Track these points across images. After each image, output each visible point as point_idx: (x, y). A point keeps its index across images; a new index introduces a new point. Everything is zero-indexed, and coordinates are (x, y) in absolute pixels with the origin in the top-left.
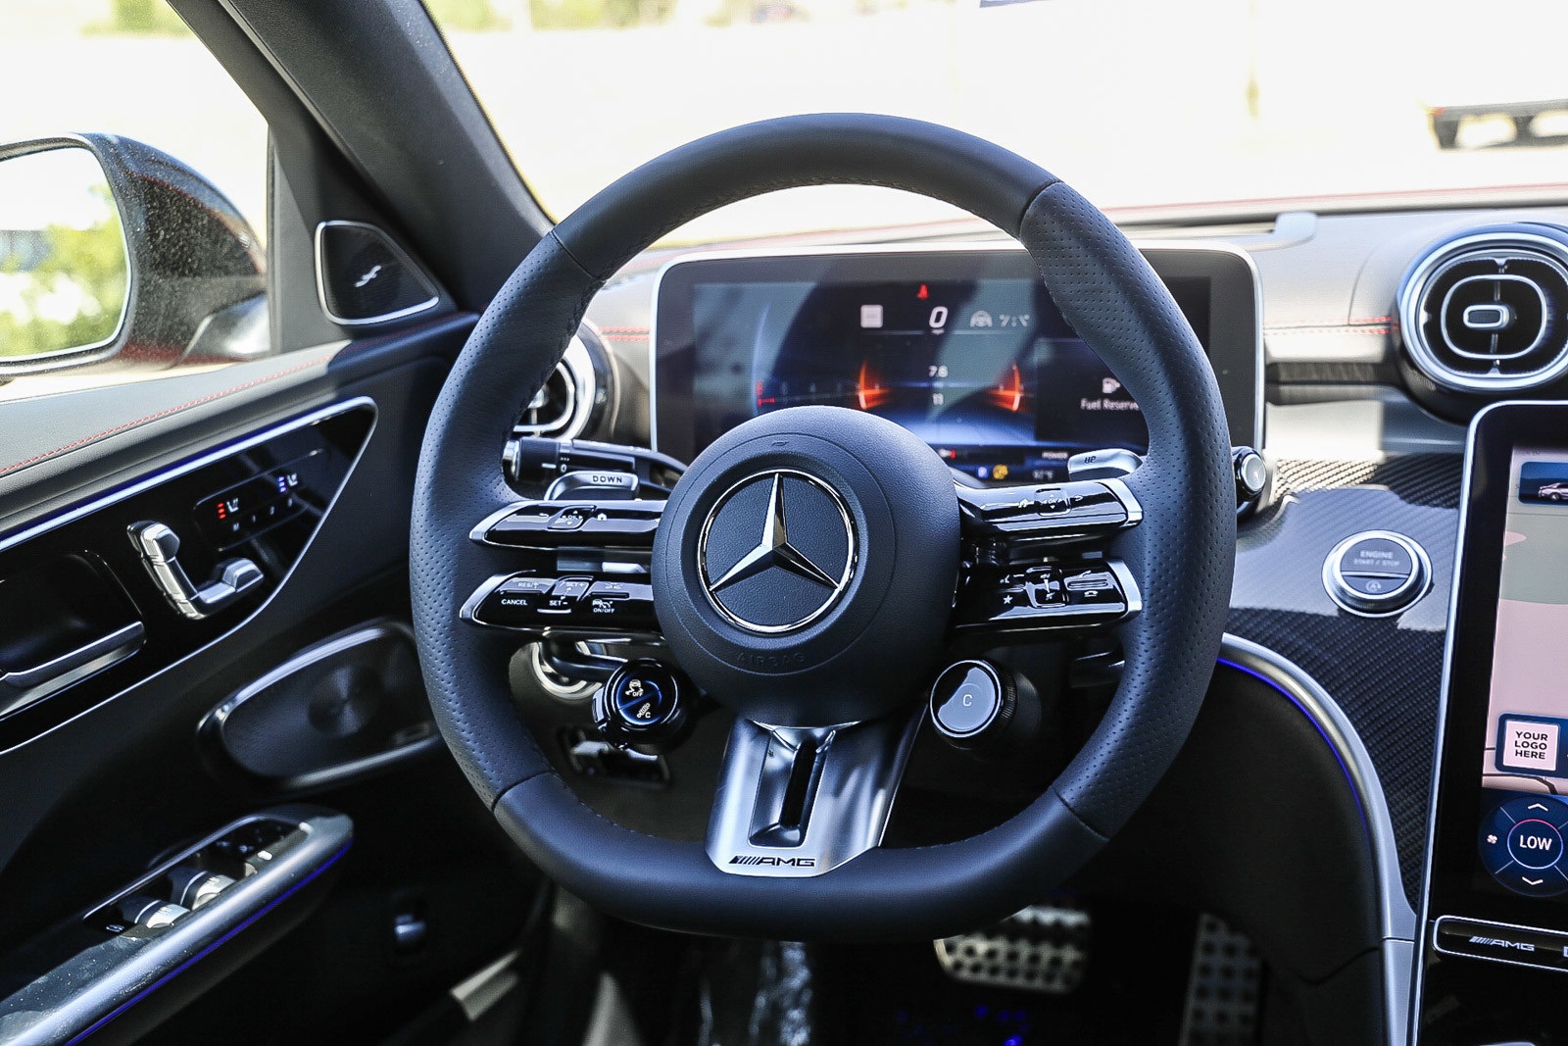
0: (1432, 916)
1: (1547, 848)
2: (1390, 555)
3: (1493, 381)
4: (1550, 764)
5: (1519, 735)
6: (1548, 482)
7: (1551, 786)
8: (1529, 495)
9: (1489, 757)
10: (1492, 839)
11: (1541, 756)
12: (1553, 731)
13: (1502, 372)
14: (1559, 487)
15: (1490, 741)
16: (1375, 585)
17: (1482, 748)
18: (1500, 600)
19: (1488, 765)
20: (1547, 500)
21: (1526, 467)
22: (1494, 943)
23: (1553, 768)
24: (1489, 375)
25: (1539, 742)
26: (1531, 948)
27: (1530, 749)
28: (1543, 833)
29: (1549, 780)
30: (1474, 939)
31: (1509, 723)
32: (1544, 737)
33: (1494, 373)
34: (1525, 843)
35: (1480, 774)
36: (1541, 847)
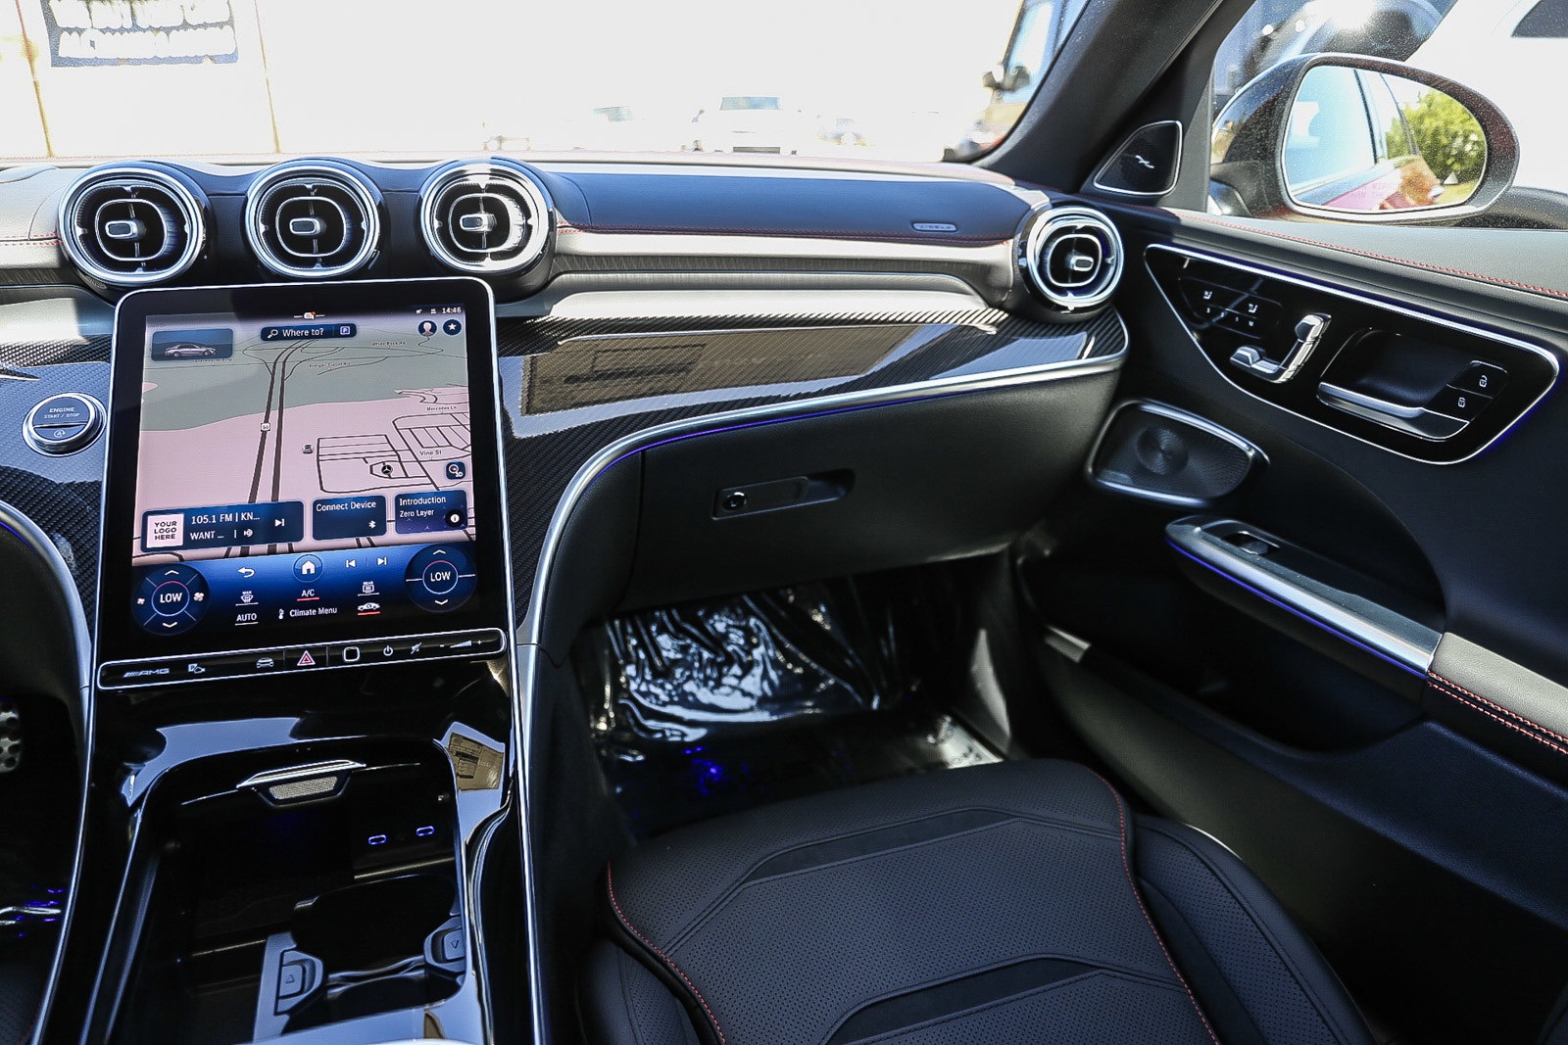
0: (97, 667)
1: (179, 599)
2: (72, 409)
3: (139, 277)
4: (179, 541)
5: (157, 525)
6: (172, 345)
7: (180, 557)
8: (159, 355)
9: (136, 544)
10: (141, 601)
11: (173, 537)
12: (180, 518)
13: (145, 270)
14: (179, 348)
15: (137, 532)
16: (60, 433)
17: (132, 539)
18: (141, 432)
19: (136, 549)
20: (171, 357)
21: (155, 335)
22: (141, 673)
23: (181, 544)
24: (136, 272)
25: (171, 527)
26: (167, 671)
27: (165, 533)
28: (175, 590)
29: (178, 552)
30: (127, 675)
31: (150, 518)
32: (174, 523)
33: (139, 271)
34: (164, 599)
35: (131, 557)
36: (175, 600)
